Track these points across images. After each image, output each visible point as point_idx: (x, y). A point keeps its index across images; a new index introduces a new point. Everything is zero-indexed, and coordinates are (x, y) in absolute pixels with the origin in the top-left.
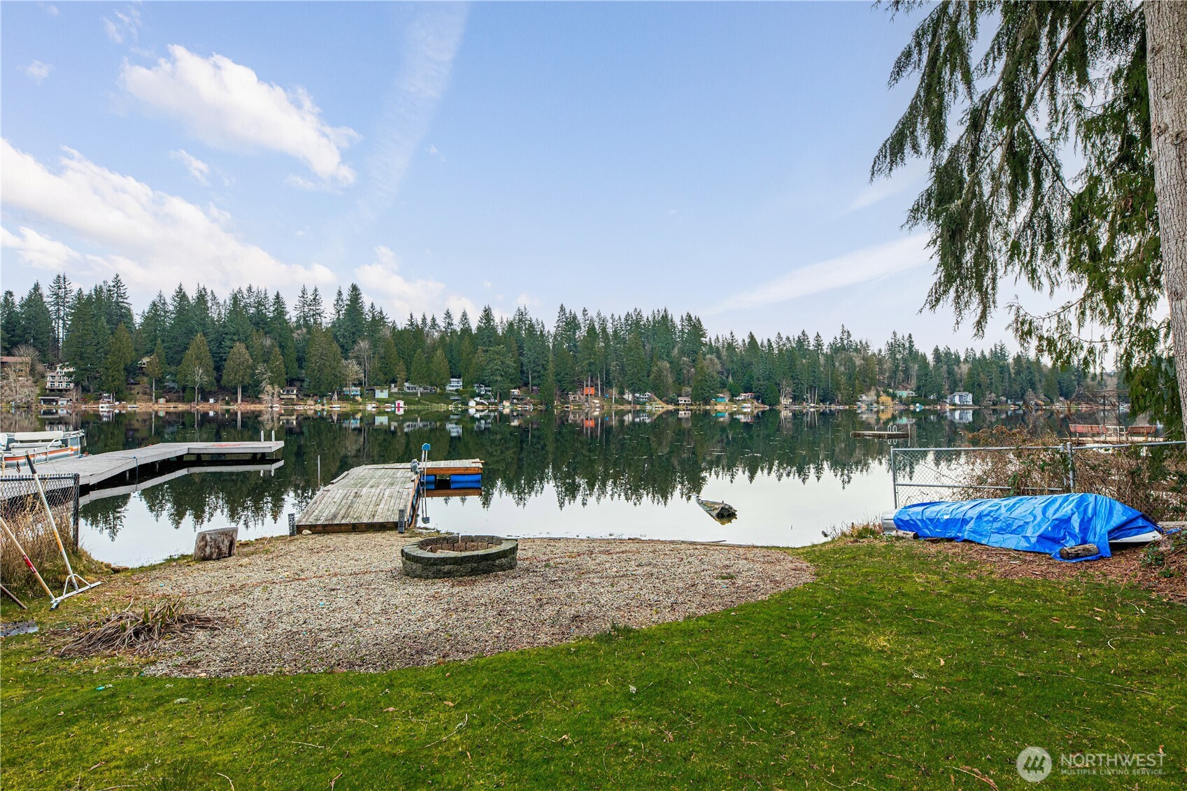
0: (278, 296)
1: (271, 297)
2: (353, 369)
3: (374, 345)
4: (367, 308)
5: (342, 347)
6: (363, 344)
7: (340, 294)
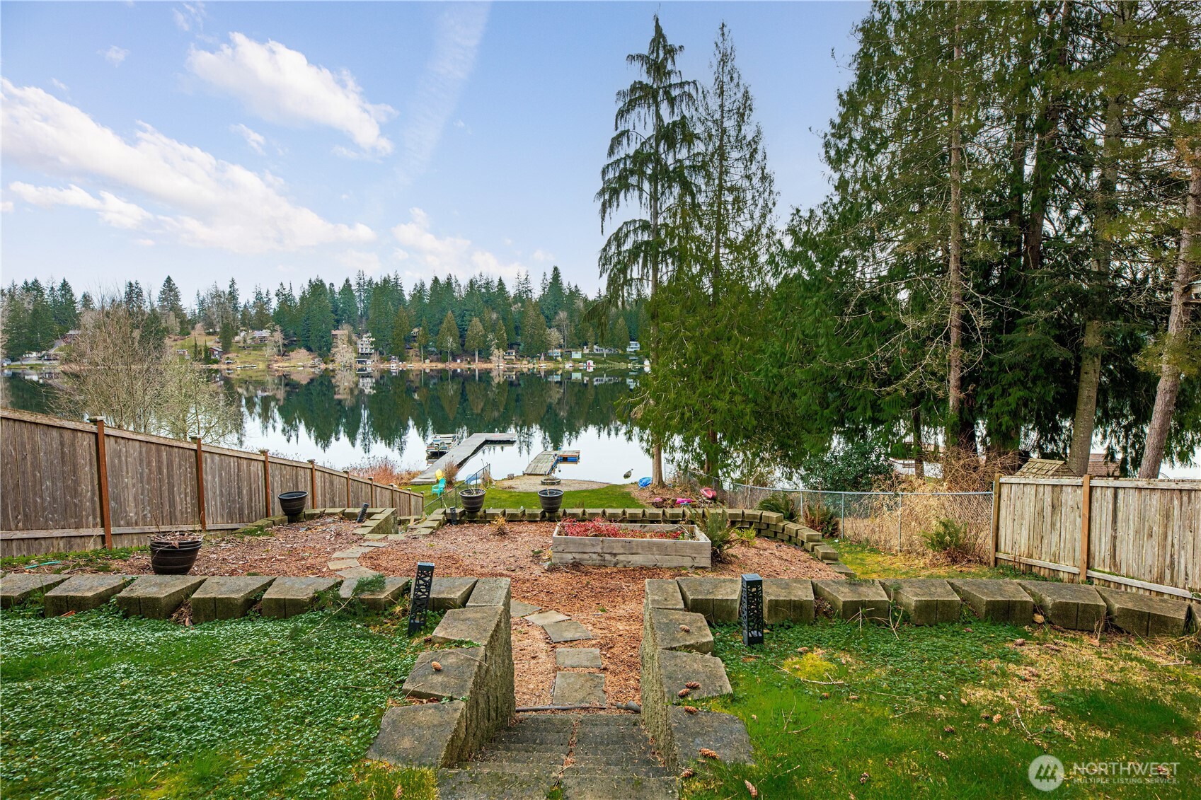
0: (500, 280)
1: (496, 283)
2: (554, 335)
3: (571, 316)
4: (565, 285)
5: (547, 317)
6: (563, 315)
7: (545, 275)
